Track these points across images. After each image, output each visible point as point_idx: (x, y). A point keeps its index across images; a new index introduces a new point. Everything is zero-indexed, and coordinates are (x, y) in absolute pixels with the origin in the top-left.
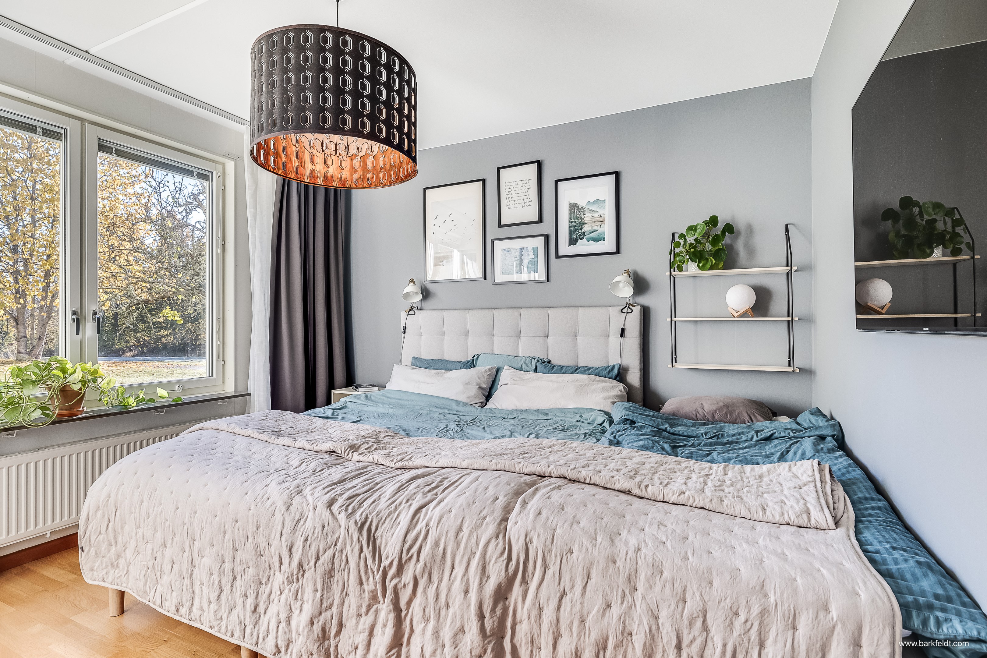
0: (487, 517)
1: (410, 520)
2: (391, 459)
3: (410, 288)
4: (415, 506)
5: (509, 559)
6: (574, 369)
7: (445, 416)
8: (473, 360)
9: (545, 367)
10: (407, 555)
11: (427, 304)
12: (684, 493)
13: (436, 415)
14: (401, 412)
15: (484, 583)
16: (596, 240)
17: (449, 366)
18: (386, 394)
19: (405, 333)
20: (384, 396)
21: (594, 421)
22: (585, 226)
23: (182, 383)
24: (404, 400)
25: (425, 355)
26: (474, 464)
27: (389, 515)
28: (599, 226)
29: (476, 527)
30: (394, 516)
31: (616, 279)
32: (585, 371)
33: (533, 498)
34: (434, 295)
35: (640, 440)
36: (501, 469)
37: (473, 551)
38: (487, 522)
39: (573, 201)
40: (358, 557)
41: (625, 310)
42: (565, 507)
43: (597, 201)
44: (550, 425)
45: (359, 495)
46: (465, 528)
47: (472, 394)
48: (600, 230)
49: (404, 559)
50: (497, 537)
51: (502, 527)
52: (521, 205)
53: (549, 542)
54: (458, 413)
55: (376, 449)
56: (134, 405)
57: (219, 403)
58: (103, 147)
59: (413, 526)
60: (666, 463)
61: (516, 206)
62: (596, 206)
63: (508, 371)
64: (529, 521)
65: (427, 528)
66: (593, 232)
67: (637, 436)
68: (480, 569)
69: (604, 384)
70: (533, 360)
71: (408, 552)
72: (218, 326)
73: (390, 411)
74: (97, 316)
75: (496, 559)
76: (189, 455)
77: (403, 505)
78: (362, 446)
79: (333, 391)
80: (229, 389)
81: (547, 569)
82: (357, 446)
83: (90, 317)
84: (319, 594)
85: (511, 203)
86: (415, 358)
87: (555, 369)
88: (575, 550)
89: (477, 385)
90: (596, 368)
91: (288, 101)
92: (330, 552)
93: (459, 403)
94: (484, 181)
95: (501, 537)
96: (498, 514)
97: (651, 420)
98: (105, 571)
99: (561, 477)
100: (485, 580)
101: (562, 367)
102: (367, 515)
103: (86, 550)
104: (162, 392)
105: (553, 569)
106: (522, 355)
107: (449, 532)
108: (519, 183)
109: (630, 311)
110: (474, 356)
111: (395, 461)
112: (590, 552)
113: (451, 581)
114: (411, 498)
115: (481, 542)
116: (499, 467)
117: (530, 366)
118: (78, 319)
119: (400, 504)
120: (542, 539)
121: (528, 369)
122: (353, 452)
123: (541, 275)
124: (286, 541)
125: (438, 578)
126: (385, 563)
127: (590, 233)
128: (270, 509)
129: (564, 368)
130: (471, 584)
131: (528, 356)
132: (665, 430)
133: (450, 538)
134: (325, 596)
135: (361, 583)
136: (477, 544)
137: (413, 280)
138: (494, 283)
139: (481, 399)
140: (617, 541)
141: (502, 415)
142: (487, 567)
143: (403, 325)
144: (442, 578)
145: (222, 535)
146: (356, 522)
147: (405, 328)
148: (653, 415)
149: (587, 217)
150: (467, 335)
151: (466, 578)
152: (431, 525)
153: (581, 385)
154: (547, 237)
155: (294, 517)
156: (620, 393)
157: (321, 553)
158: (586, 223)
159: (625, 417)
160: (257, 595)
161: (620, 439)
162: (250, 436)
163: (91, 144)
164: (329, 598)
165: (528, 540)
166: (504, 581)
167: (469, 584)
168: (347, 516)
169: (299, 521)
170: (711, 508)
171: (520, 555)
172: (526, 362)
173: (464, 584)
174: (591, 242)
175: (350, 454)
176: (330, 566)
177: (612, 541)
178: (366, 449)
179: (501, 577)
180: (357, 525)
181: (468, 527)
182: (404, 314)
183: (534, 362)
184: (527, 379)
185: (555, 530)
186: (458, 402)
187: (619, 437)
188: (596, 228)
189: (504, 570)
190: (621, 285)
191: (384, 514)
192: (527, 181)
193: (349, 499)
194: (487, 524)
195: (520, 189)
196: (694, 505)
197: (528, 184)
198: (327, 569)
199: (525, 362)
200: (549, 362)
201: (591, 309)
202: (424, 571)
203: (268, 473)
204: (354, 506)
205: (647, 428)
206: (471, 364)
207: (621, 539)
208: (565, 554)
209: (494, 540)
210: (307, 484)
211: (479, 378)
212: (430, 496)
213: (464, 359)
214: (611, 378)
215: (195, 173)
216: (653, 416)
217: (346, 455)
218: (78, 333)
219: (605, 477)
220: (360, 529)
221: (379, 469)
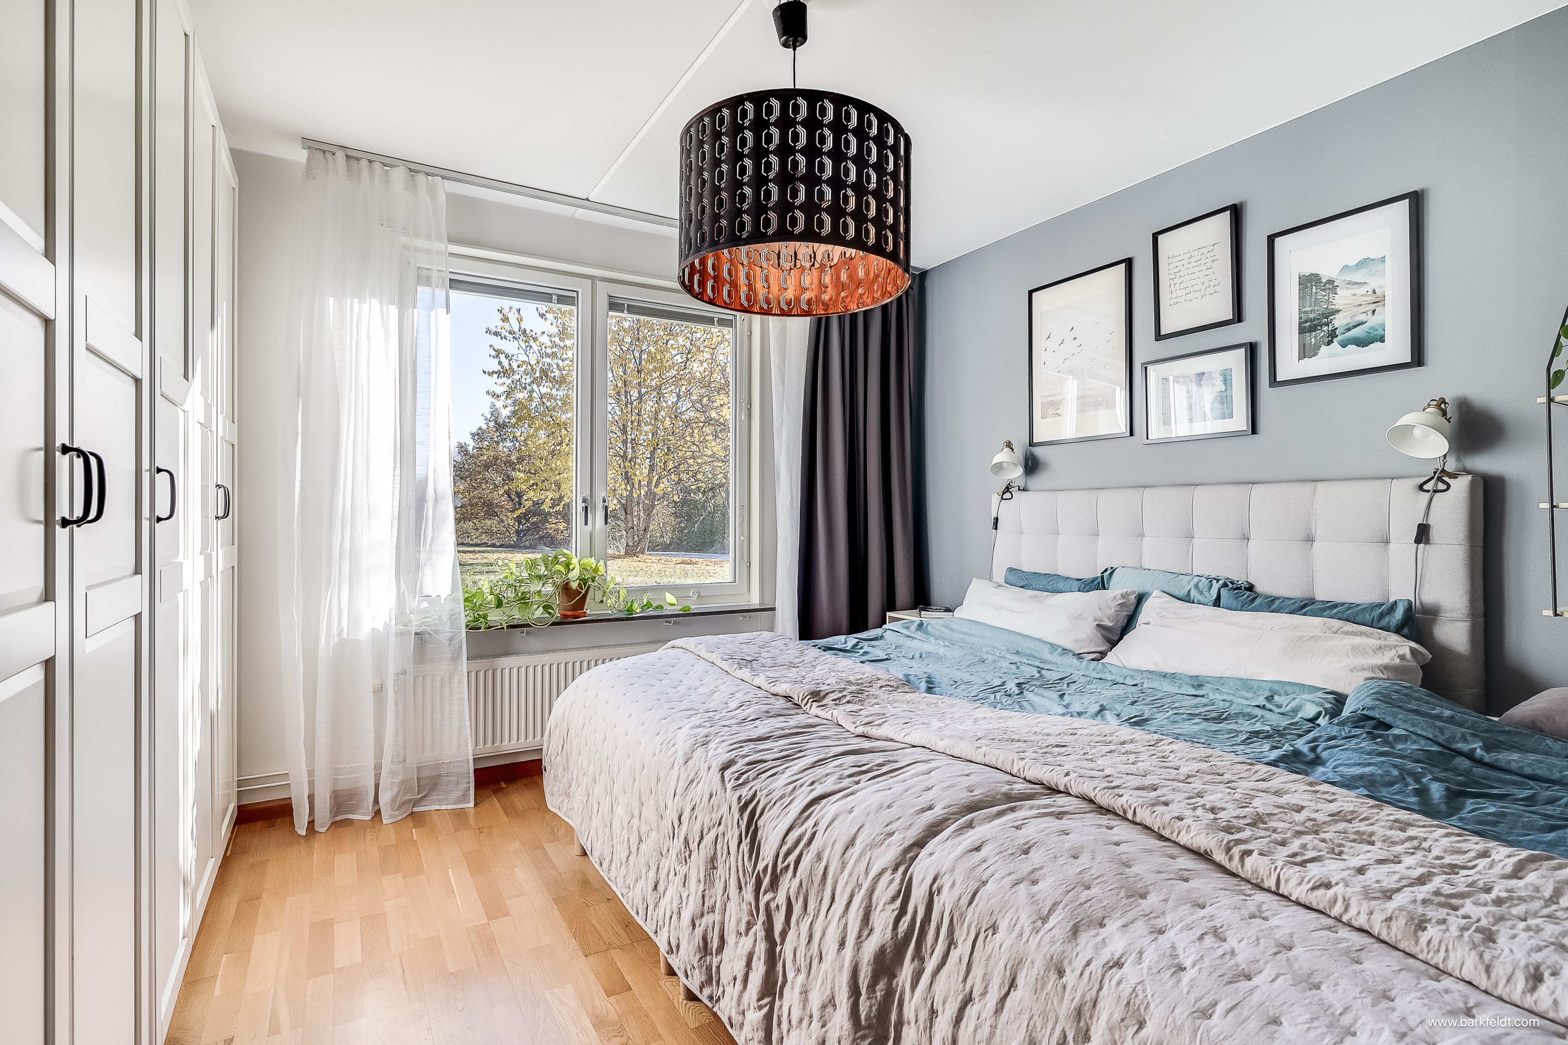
0: (895, 834)
1: (799, 812)
2: (854, 720)
3: (1004, 456)
4: (819, 790)
5: (903, 911)
6: (1297, 605)
7: (1018, 668)
8: (1102, 577)
9: (1236, 598)
10: (783, 862)
11: (1035, 482)
12: (1328, 886)
13: (1005, 664)
14: (955, 653)
15: (864, 937)
16: (1362, 343)
17: (1060, 585)
18: (950, 623)
19: (996, 528)
20: (947, 627)
21: (1295, 711)
22: (1337, 316)
23: (698, 588)
24: (972, 635)
25: (1027, 567)
26: (953, 748)
27: (781, 798)
28: (1370, 313)
29: (873, 846)
30: (787, 800)
31: (1403, 421)
32: (1324, 610)
33: (990, 822)
34: (1046, 465)
35: (1369, 764)
36: (991, 764)
37: (860, 882)
38: (891, 842)
39: (1307, 271)
40: (736, 848)
41: (1429, 486)
42: (1033, 851)
43: (1364, 263)
44: (1196, 706)
45: (765, 761)
46: (858, 842)
47: (1084, 636)
48: (1373, 321)
49: (779, 867)
50: (895, 870)
51: (909, 856)
52: (1198, 294)
53: (965, 900)
54: (1042, 665)
55: (848, 702)
56: (638, 610)
57: (740, 617)
58: (614, 305)
59: (800, 821)
60: (1365, 819)
61: (1189, 297)
62: (1364, 271)
63: (1157, 600)
64: (951, 856)
65: (815, 829)
66: (1355, 327)
67: (1369, 754)
68: (861, 912)
69: (1358, 640)
70: (1214, 582)
71: (785, 859)
72: (742, 516)
73: (941, 651)
74: (606, 504)
75: (884, 905)
76: (636, 677)
77: (804, 788)
78: (830, 695)
79: (889, 614)
80: (755, 601)
81: (953, 946)
82: (822, 694)
83: (600, 505)
84: (701, 888)
85: (1179, 293)
86: (1011, 570)
87: (1257, 602)
88: (1003, 926)
89: (1095, 620)
90: (1351, 606)
91: (703, 212)
92: (713, 833)
93: (1056, 650)
94: (1129, 263)
95: (901, 869)
96: (912, 835)
97: (1433, 726)
98: (561, 798)
99: (1085, 799)
100: (866, 933)
101: (1274, 599)
102: (756, 792)
103: (548, 771)
104: (670, 598)
105: (962, 949)
106: (1195, 573)
107: (837, 842)
108: (1195, 253)
109: (1445, 487)
110: (1106, 570)
111: (858, 724)
112: (1024, 939)
113: (828, 919)
114: (820, 779)
115: (873, 870)
116: (987, 760)
117: (1207, 594)
118: (586, 507)
119: (801, 786)
120: (957, 891)
121: (1202, 599)
122: (813, 701)
123: (1240, 421)
124: (677, 805)
125: (814, 909)
126: (760, 866)
127: (1349, 330)
128: (670, 760)
129: (1277, 603)
130: (849, 933)
131: (1206, 574)
132: (1470, 756)
133: (836, 852)
134: (707, 892)
135: (740, 888)
136: (867, 873)
137: (1010, 442)
138: (1148, 442)
139: (1100, 646)
140: (1084, 937)
141: (1114, 677)
142: (872, 913)
143: (994, 515)
144: (819, 911)
145: (632, 781)
146: (740, 797)
147: (997, 519)
148: (1452, 717)
149: (1342, 299)
150: (1097, 534)
151: (843, 922)
152: (820, 825)
153: (1300, 638)
154: (1252, 349)
155: (688, 776)
156: (1398, 661)
157: (705, 832)
158: (1338, 311)
159: (1365, 712)
160: (658, 869)
161: (1325, 755)
162: (713, 663)
163: (602, 303)
164: (711, 897)
165: (935, 887)
166: (889, 943)
167: (846, 932)
168: (733, 787)
169: (692, 781)
170: (1384, 936)
171: (919, 909)
172: (1200, 585)
173: (840, 930)
174: (1352, 348)
175: (809, 704)
176: (713, 852)
177: (1075, 932)
178: (833, 700)
179: (886, 936)
180: (739, 803)
181: (862, 842)
182: (996, 498)
183: (1216, 586)
184: (1190, 618)
185: (984, 883)
186: (1053, 647)
187: (1325, 749)
188: (1362, 318)
189: (890, 927)
190: (1417, 432)
191: (776, 795)
192: (1211, 248)
193: (749, 764)
194: (888, 845)
195: (1196, 264)
196: (1345, 919)
197: (1212, 254)
198: (709, 855)
199: (1196, 586)
200: (1251, 588)
201: (1345, 485)
202: (798, 892)
203: (696, 712)
204: (749, 776)
205: (1414, 742)
206: (1101, 583)
207: (1097, 935)
208: (983, 930)
209: (889, 872)
210: (720, 734)
211: (1100, 609)
212: (846, 782)
213: (1088, 575)
214: (1386, 629)
215: (716, 320)
216: (1451, 720)
217: (803, 704)
218: (586, 524)
219: (1162, 814)
220: (742, 810)
221: (833, 731)
